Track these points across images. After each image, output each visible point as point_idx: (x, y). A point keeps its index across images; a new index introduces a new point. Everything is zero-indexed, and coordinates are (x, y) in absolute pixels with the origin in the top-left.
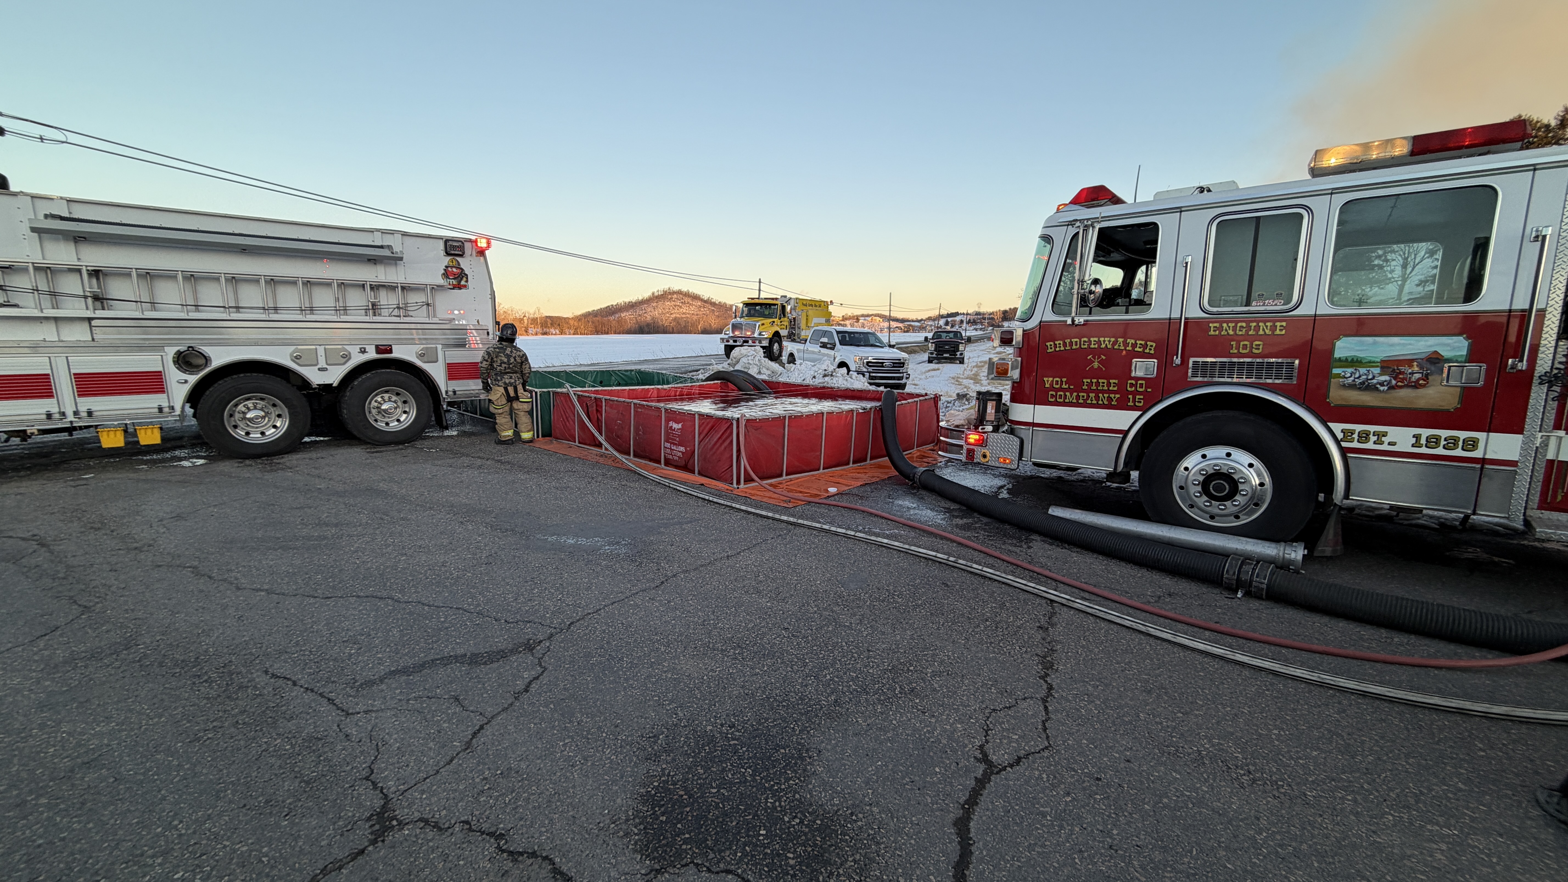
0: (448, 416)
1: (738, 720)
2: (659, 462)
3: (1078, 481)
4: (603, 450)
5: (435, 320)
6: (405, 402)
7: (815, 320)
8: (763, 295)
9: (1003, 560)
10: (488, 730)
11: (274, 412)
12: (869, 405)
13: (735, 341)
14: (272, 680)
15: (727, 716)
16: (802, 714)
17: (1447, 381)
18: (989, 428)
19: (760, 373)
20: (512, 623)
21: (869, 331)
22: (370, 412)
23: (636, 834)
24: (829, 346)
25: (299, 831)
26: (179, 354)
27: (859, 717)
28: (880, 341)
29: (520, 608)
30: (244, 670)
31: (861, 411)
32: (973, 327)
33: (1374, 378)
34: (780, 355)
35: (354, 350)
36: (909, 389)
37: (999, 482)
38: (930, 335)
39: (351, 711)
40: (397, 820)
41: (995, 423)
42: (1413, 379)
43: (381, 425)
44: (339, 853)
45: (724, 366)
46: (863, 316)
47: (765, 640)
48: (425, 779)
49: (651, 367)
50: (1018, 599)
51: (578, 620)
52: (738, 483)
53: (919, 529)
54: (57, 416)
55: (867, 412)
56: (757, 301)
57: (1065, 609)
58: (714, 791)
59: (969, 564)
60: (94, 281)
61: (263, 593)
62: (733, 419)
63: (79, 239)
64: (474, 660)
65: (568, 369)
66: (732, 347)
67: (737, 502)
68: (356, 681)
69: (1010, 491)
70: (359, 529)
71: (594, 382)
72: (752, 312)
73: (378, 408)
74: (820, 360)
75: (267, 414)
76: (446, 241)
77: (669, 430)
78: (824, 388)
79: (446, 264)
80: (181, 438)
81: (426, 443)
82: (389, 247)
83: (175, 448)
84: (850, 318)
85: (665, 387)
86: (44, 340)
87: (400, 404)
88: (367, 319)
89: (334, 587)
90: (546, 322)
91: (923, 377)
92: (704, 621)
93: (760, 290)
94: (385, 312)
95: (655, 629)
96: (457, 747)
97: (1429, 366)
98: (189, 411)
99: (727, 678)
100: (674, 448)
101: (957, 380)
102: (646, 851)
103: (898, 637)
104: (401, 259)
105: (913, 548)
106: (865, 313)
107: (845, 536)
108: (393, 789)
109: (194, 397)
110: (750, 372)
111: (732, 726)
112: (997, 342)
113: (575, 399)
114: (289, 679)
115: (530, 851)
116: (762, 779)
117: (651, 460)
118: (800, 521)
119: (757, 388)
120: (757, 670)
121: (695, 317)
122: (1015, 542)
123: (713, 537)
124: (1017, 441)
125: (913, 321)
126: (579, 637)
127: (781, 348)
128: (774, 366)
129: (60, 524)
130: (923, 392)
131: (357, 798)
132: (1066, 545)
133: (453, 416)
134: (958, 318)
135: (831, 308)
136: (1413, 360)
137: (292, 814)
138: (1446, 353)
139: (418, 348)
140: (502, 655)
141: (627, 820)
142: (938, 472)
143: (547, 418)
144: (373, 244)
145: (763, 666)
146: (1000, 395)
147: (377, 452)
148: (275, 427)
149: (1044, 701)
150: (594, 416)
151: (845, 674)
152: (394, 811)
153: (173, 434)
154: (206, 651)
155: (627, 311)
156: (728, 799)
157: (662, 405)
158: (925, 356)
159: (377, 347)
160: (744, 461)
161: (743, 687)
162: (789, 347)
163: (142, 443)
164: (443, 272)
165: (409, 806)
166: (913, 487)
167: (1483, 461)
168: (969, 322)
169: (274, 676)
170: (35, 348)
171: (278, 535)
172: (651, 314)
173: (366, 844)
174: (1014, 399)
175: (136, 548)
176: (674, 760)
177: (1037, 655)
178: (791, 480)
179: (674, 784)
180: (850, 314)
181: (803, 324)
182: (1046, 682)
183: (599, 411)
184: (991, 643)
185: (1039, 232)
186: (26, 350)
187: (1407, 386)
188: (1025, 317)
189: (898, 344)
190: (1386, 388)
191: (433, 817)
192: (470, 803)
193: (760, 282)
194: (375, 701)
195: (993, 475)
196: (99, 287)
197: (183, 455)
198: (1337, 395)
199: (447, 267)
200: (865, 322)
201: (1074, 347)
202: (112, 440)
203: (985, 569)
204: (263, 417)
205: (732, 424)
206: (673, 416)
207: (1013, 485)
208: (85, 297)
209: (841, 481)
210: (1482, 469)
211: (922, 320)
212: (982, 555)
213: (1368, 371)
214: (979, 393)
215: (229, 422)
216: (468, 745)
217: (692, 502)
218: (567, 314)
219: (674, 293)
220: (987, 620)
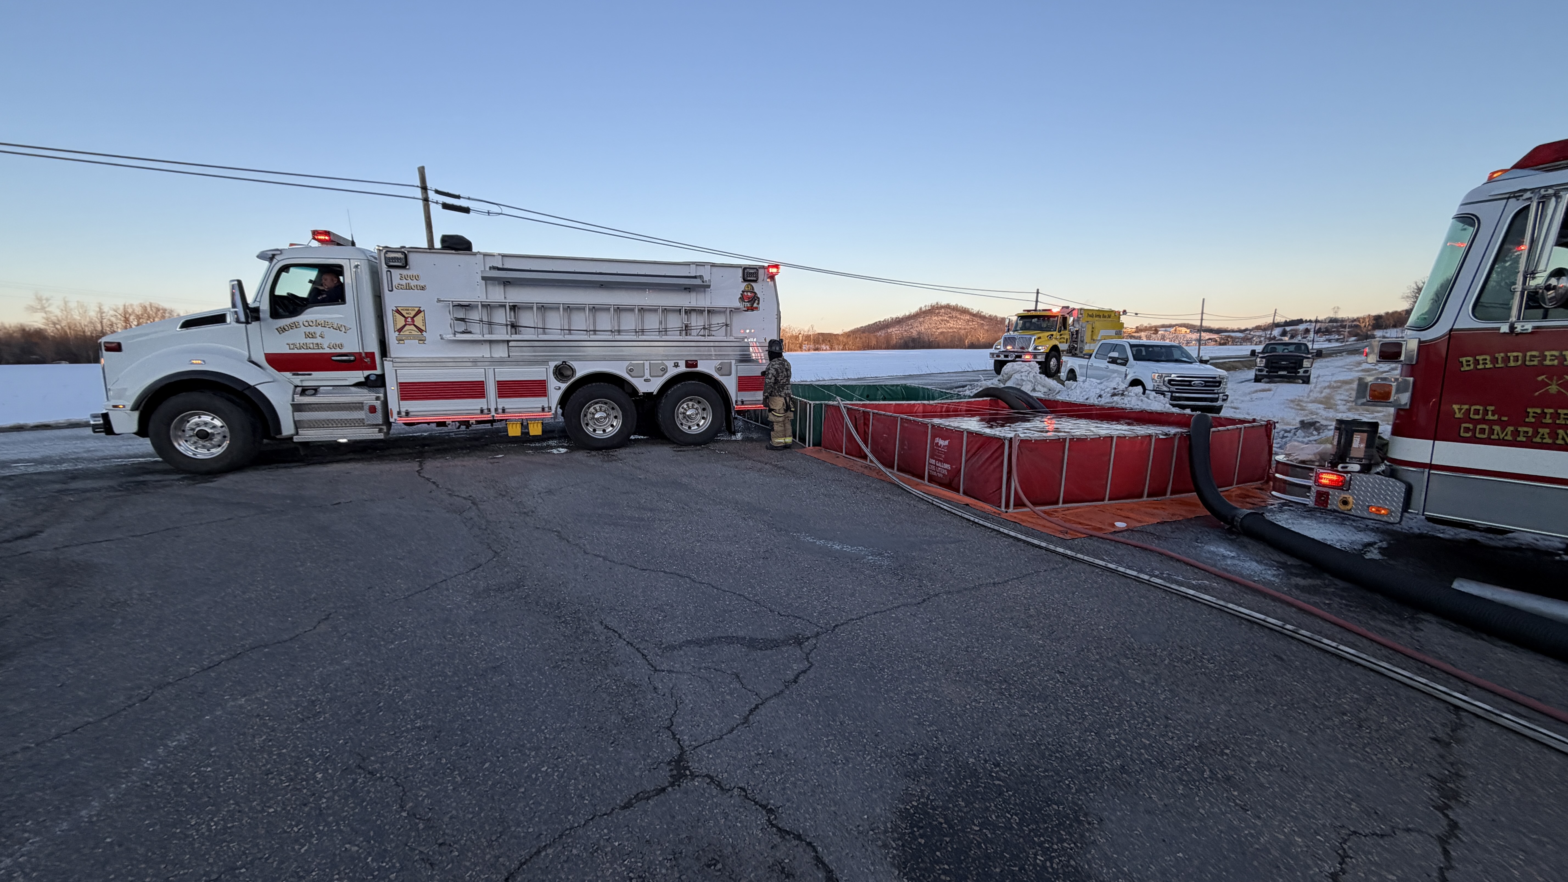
0: (736, 422)
1: (1004, 761)
2: (923, 478)
3: (1506, 548)
4: (868, 462)
5: (732, 339)
6: (704, 409)
7: (1103, 333)
8: (1040, 307)
9: (1372, 640)
10: (762, 710)
11: (613, 413)
12: (1173, 430)
13: (1006, 356)
14: (605, 630)
15: (992, 752)
16: (1079, 772)
18: (1356, 467)
19: (1034, 390)
20: (784, 616)
21: (1173, 343)
22: (678, 417)
23: (894, 848)
24: (1119, 361)
25: (620, 758)
26: (556, 367)
27: (1154, 794)
28: (1188, 356)
29: (791, 604)
30: (587, 619)
31: (1161, 437)
32: (1324, 338)
34: (1058, 370)
35: (670, 364)
36: (1225, 413)
37: (1366, 538)
38: (1259, 348)
39: (658, 668)
40: (690, 771)
41: (1364, 461)
43: (685, 428)
44: (650, 787)
45: (994, 382)
46: (1163, 326)
47: (1036, 680)
48: (711, 741)
49: (916, 382)
50: (1397, 695)
51: (842, 624)
52: (1007, 506)
53: (1240, 584)
54: (486, 411)
55: (1169, 439)
56: (1034, 313)
57: (1482, 723)
58: (977, 828)
59: (1317, 637)
60: (512, 313)
61: (601, 559)
62: (1005, 438)
63: (507, 283)
64: (752, 644)
65: (839, 383)
66: (1003, 363)
67: (1006, 527)
68: (662, 644)
69: (1382, 551)
70: (668, 515)
71: (861, 396)
72: (1028, 325)
73: (684, 413)
74: (1110, 377)
75: (608, 415)
76: (745, 269)
77: (935, 446)
78: (1112, 408)
79: (743, 289)
80: (553, 431)
81: (717, 446)
82: (701, 277)
83: (549, 439)
84: (1145, 329)
85: (931, 402)
86: (483, 357)
87: (700, 411)
88: (681, 338)
89: (648, 561)
90: (818, 338)
91: (1248, 398)
92: (968, 647)
93: (1037, 301)
94: (694, 332)
95: (916, 646)
96: (737, 719)
98: (560, 411)
99: (991, 712)
100: (939, 465)
101: (1297, 404)
102: (905, 868)
103: (1209, 710)
104: (709, 286)
105: (1230, 605)
106: (1167, 322)
107: (1137, 579)
108: (687, 743)
109: (563, 401)
110: (1023, 389)
111: (997, 765)
112: (1373, 358)
113: (845, 411)
114: (616, 632)
115: (796, 833)
116: (1030, 831)
117: (914, 475)
118: (1079, 556)
119: (1031, 407)
120: (1026, 712)
121: (963, 332)
122: (1391, 618)
123: (978, 561)
124: (1400, 487)
125: (1233, 331)
126: (842, 640)
127: (1059, 365)
128: (1052, 383)
129: (484, 490)
130: (1250, 418)
131: (661, 743)
132: (1485, 636)
133: (739, 423)
134: (1301, 327)
135: (1123, 319)
137: (616, 743)
139: (717, 363)
140: (774, 644)
141: (886, 831)
142: (1268, 516)
143: (818, 428)
144: (689, 275)
145: (1033, 707)
146: (1375, 426)
147: (681, 451)
148: (612, 426)
149: (1443, 841)
150: (861, 428)
151: (1135, 738)
152: (688, 762)
153: (548, 428)
154: (565, 599)
155: (894, 327)
156: (991, 842)
157: (927, 420)
158: (1251, 374)
159: (687, 361)
160: (1015, 483)
161: (1009, 726)
162: (1069, 362)
163: (531, 434)
164: (740, 296)
165: (699, 761)
166: (1230, 531)
168: (1318, 332)
169: (606, 627)
170: (475, 362)
171: (611, 513)
172: (916, 329)
173: (667, 784)
174: (1398, 431)
175: (525, 513)
176: (933, 784)
177: (1430, 776)
178: (1068, 509)
179: (934, 809)
180: (1145, 324)
181: (1087, 338)
182: (1446, 816)
183: (866, 424)
184: (1351, 745)
185: (1454, 212)
186: (470, 364)
188: (1423, 324)
189: (1212, 359)
191: (717, 776)
192: (746, 773)
193: (1038, 293)
194: (675, 663)
195: (1355, 527)
196: (515, 318)
197: (553, 444)
199: (743, 292)
200: (1166, 334)
201: (1512, 364)
202: (514, 431)
203: (1341, 647)
204: (605, 418)
205: (1004, 443)
206: (940, 432)
207: (1389, 544)
208: (507, 325)
209: (1131, 515)
211: (1246, 330)
212: (1337, 629)
214: (1340, 422)
215: (584, 421)
216: (746, 720)
217: (956, 521)
218: (838, 331)
219: (942, 307)
220: (1345, 714)
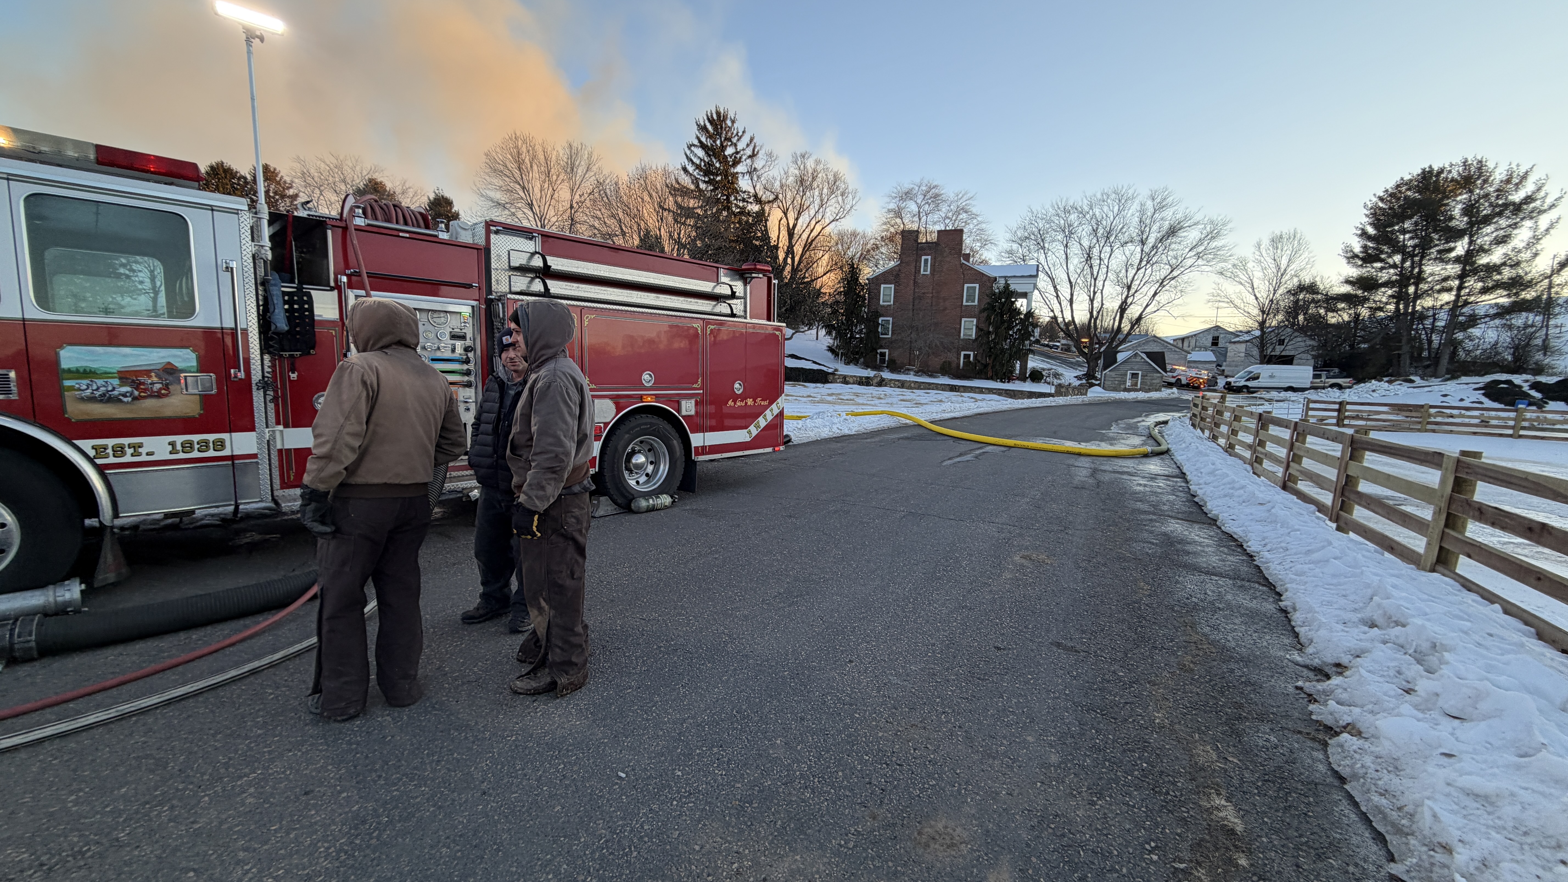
17: (187, 390)
33: (114, 389)
42: (155, 389)
97: (167, 377)
136: (150, 371)
138: (179, 364)
167: (232, 458)
187: (151, 396)
190: (130, 399)
198: (75, 410)
210: (233, 464)
213: (106, 382)
